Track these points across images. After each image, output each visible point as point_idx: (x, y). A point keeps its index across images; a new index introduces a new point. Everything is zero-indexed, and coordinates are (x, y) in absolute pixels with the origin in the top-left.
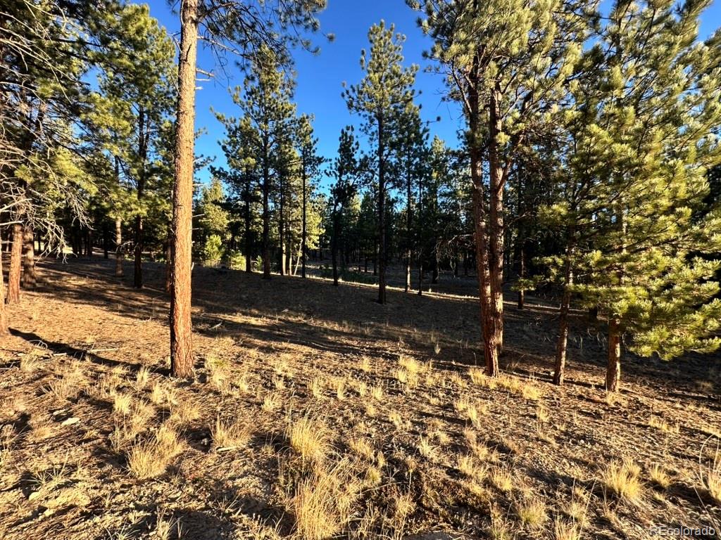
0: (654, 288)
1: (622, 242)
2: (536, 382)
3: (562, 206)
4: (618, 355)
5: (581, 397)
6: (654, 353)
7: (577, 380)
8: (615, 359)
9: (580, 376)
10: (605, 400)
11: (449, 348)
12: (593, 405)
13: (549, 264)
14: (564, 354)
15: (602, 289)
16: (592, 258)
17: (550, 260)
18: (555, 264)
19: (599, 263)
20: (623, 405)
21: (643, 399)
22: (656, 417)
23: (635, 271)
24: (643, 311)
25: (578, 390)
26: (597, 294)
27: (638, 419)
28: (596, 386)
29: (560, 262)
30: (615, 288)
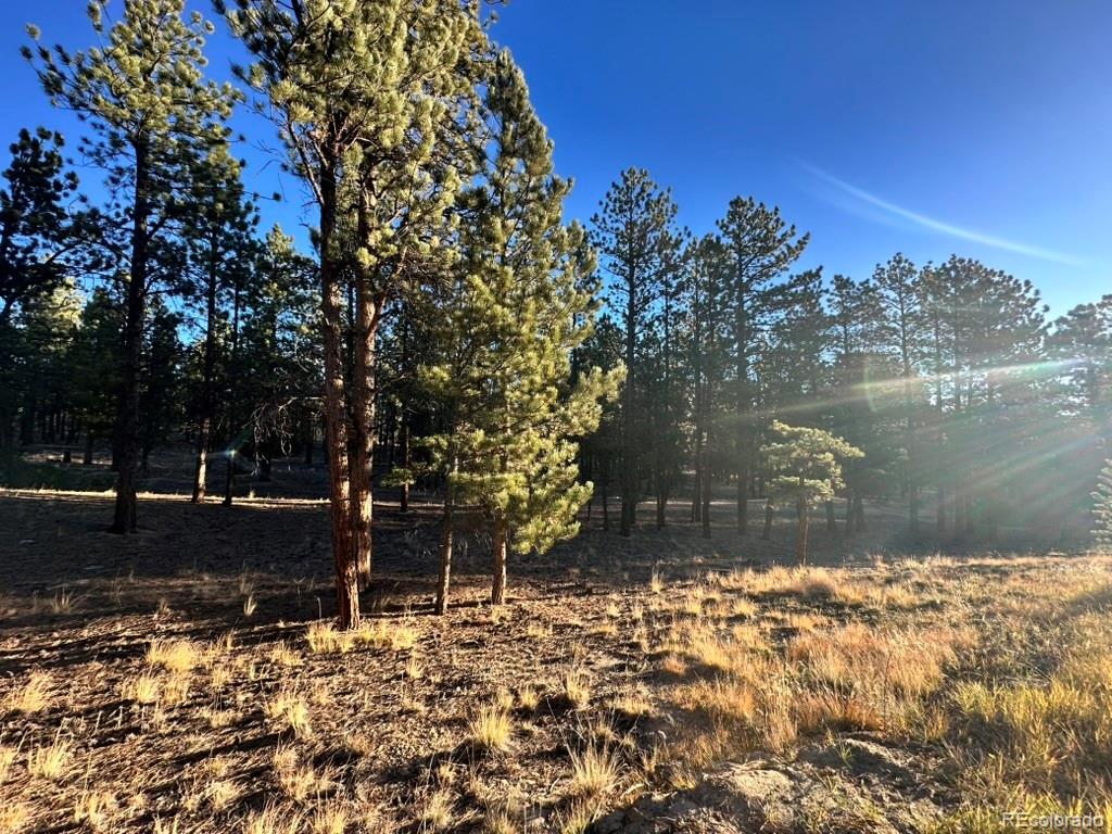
0: (533, 474)
1: (505, 422)
2: (413, 619)
3: (444, 370)
4: (504, 557)
5: (465, 624)
6: (533, 548)
7: (464, 600)
8: (501, 562)
9: (468, 594)
10: (490, 618)
11: (276, 597)
12: (477, 629)
13: (432, 446)
14: (448, 568)
15: (488, 477)
16: (475, 439)
17: (432, 440)
18: (438, 447)
19: (484, 445)
20: (508, 618)
21: (525, 605)
22: (535, 622)
23: (517, 456)
24: (522, 501)
25: (463, 613)
26: (482, 484)
27: (520, 631)
28: (483, 603)
29: (444, 443)
30: (499, 476)
